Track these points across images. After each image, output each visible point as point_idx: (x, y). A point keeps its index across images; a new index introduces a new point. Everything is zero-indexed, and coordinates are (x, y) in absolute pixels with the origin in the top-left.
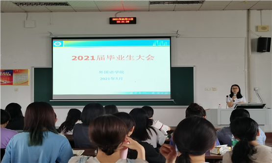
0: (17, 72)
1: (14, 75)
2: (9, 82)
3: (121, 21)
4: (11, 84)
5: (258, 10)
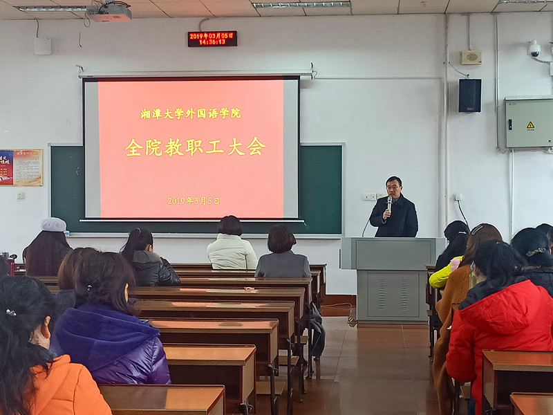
0: (20, 157)
1: (15, 162)
2: (6, 178)
3: (208, 39)
4: (10, 183)
5: (463, 14)
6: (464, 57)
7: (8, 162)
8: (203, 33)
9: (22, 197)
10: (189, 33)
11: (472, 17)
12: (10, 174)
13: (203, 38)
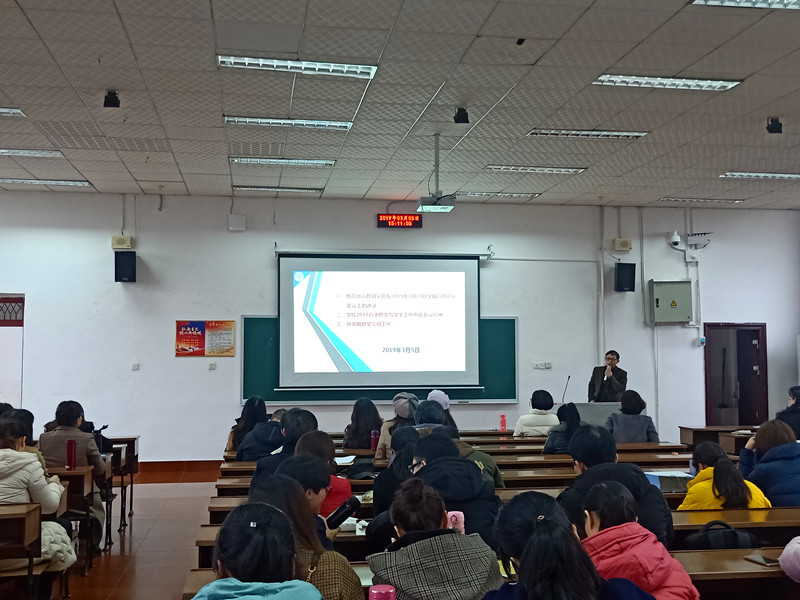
0: (212, 328)
1: (207, 333)
2: (197, 349)
3: (396, 221)
4: (201, 354)
5: (615, 207)
7: (199, 333)
8: (392, 215)
9: (212, 368)
10: (379, 215)
11: (622, 210)
12: (202, 345)
13: (392, 220)
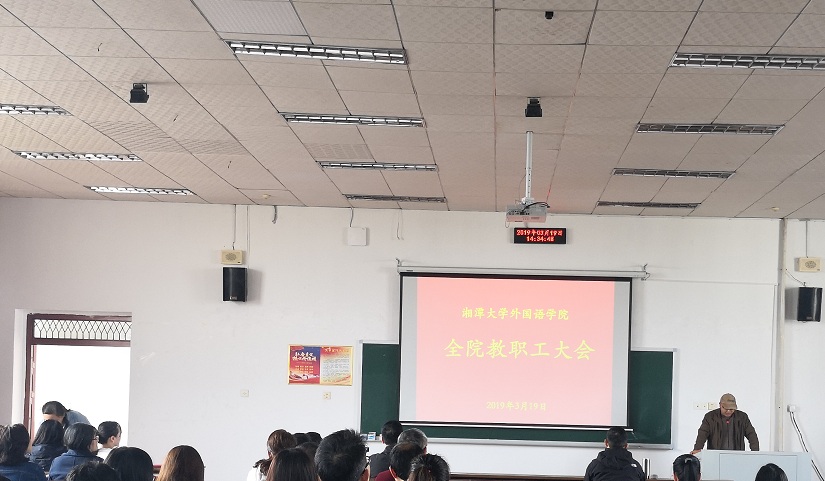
0: (329, 353)
1: (323, 359)
2: (312, 376)
3: (536, 236)
4: (316, 381)
5: (801, 220)
6: (802, 265)
7: (314, 359)
8: (531, 229)
10: (516, 229)
11: (811, 223)
12: (317, 371)
